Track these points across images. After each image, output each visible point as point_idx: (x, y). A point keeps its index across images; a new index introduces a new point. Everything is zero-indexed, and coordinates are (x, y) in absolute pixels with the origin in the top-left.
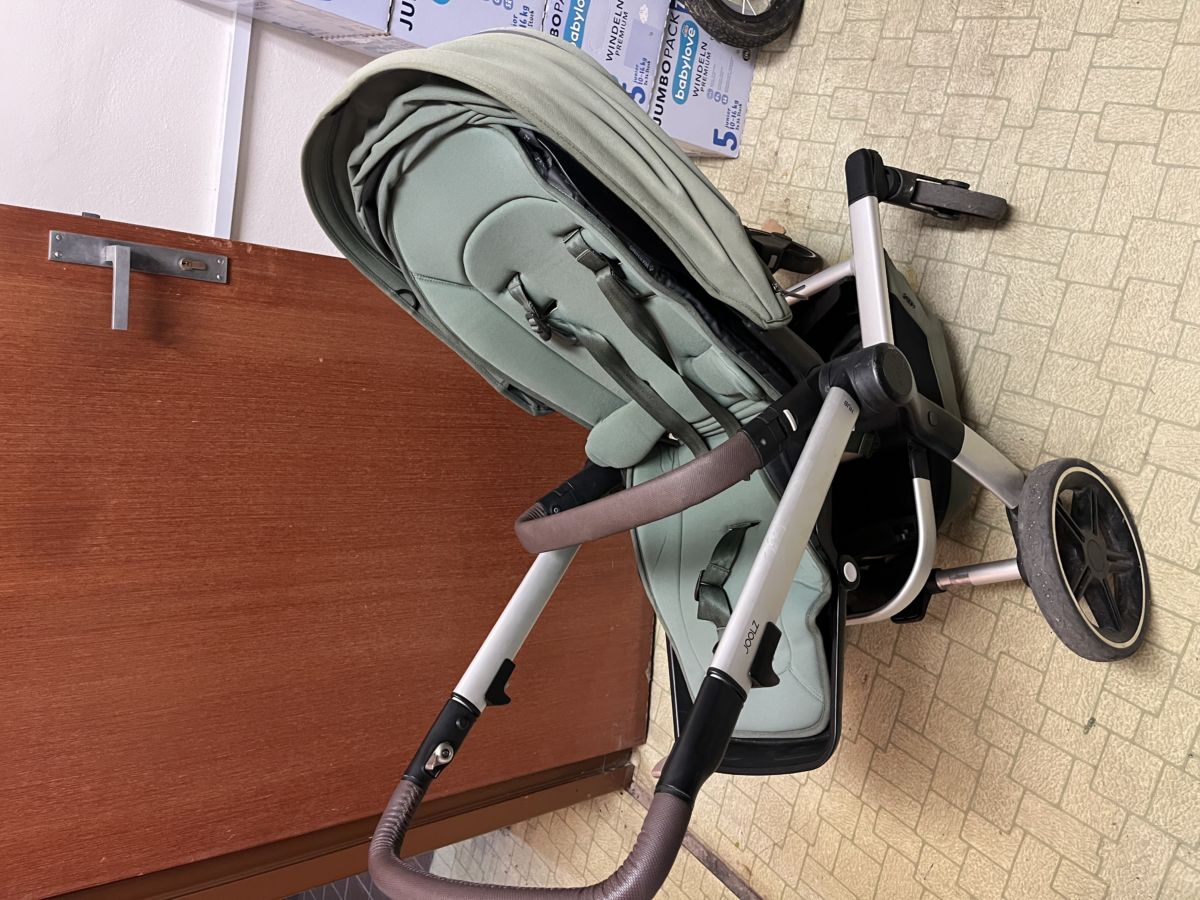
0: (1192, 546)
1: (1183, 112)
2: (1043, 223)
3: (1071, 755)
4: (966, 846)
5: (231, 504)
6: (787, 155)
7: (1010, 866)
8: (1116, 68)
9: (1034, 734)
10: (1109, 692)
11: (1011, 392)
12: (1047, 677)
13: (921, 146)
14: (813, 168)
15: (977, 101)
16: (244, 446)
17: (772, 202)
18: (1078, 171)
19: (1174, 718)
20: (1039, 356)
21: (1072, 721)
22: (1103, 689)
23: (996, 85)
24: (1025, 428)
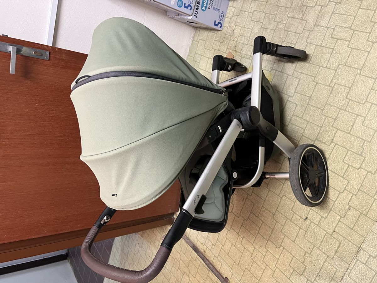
0: (343, 169)
1: (359, 31)
2: (312, 63)
3: (299, 227)
4: (267, 250)
5: (48, 131)
6: (237, 31)
7: (278, 257)
8: (341, 14)
9: (290, 220)
10: (313, 210)
11: (296, 116)
12: (295, 204)
13: (278, 33)
14: (244, 37)
15: (297, 20)
16: (54, 113)
17: (231, 46)
18: (325, 47)
19: (330, 220)
20: (305, 106)
21: (301, 217)
23: (303, 15)
24: (299, 128)
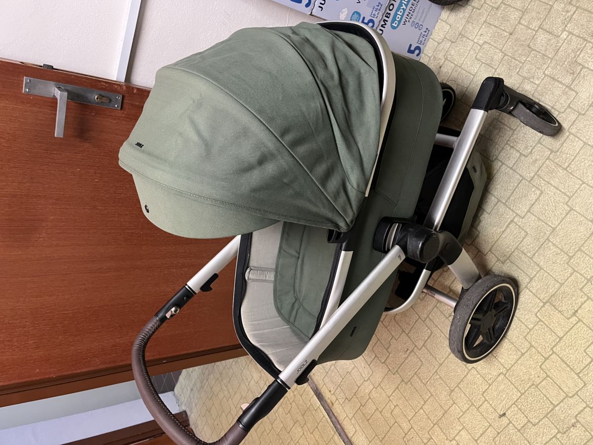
0: (581, 362)
2: (570, 171)
3: (489, 423)
4: (430, 437)
5: (112, 221)
6: (446, 70)
9: (476, 407)
10: (517, 406)
11: (521, 251)
12: (491, 387)
15: (560, 86)
16: (122, 193)
19: (541, 430)
20: (542, 240)
21: (495, 410)
22: (514, 404)
23: (573, 81)
24: (522, 272)
